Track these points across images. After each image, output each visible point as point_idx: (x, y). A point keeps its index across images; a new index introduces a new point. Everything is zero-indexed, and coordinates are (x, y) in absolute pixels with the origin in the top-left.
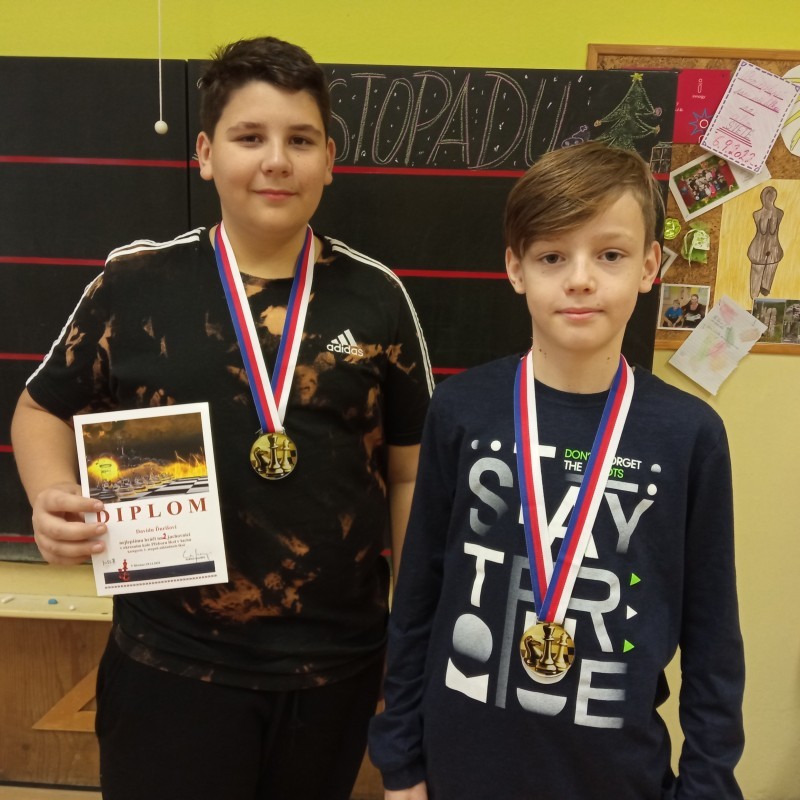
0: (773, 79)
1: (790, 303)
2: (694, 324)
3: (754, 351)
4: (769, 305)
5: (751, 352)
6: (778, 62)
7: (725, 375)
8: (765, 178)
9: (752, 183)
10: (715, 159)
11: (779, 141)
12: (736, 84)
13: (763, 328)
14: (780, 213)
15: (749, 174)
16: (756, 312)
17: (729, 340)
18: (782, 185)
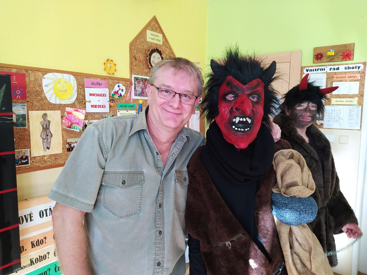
2: (25, 163)
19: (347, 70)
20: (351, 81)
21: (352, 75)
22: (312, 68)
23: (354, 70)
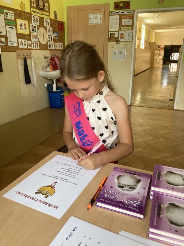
19: (128, 13)
20: (129, 18)
21: (129, 16)
22: (114, 12)
23: (130, 13)
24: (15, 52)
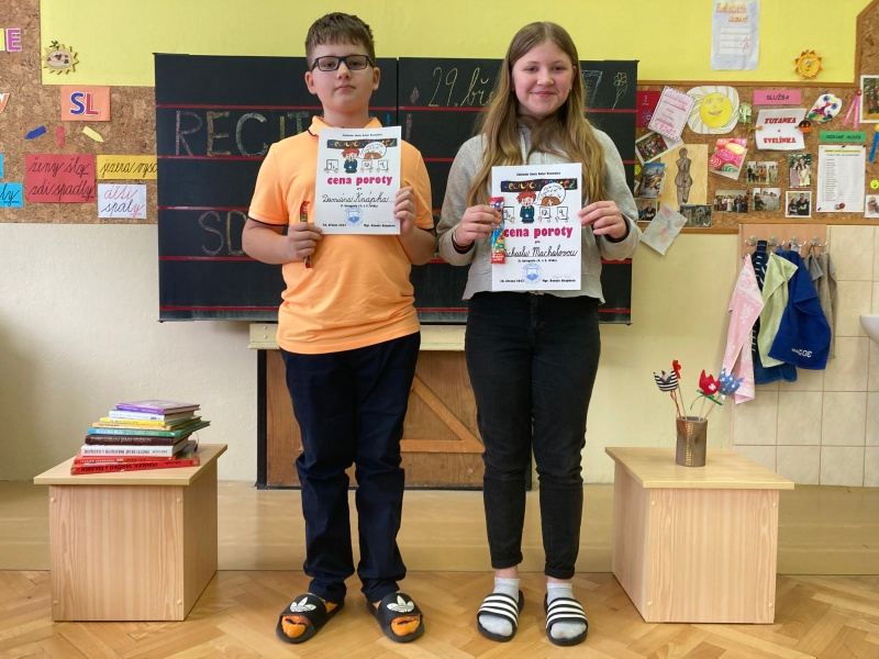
0: (682, 95)
1: (698, 206)
2: (651, 219)
3: (682, 232)
4: (688, 208)
5: (681, 232)
6: (685, 86)
7: (668, 244)
8: (681, 144)
9: (675, 146)
10: (656, 134)
11: (687, 126)
12: (663, 98)
13: (686, 220)
14: (690, 161)
15: (673, 141)
16: (681, 212)
17: (669, 226)
18: (689, 147)
24: (736, 232)
